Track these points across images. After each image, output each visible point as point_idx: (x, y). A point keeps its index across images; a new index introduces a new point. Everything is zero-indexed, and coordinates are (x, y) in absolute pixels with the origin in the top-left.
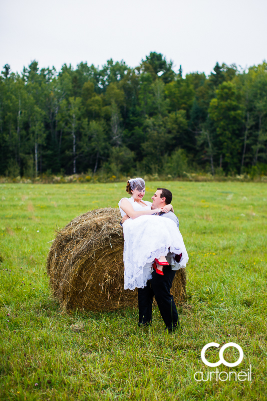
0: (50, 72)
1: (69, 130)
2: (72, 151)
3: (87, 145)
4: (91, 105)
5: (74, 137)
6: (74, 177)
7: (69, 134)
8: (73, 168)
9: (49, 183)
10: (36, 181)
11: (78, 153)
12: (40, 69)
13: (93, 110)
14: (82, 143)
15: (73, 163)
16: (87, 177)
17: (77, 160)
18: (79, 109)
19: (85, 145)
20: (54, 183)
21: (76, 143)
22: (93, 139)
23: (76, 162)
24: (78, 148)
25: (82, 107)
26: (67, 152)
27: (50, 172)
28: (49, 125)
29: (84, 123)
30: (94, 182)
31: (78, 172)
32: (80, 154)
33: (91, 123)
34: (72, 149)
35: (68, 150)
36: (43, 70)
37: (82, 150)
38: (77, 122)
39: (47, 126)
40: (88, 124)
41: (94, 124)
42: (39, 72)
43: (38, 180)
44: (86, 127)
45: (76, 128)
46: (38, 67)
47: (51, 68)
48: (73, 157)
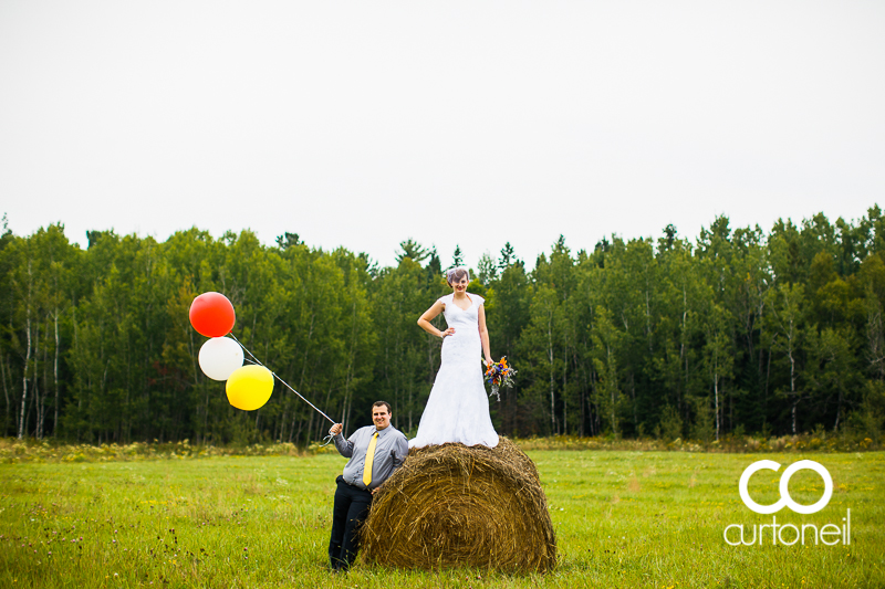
0: (751, 235)
1: (781, 349)
2: (790, 390)
3: (815, 377)
4: (825, 297)
5: (792, 360)
6: (786, 441)
7: (781, 355)
8: (792, 423)
9: (737, 451)
10: (712, 447)
11: (799, 393)
12: (733, 232)
13: (829, 306)
14: (805, 373)
15: (791, 414)
16: (814, 440)
17: (797, 406)
18: (801, 307)
19: (812, 377)
20: (746, 451)
21: (796, 374)
22: (827, 366)
23: (797, 411)
24: (801, 383)
25: (806, 301)
26: (778, 392)
27: (744, 431)
28: (744, 339)
29: (809, 334)
30: (826, 451)
31: (800, 431)
32: (803, 395)
33: (823, 333)
34: (790, 385)
35: (781, 388)
36: (739, 233)
37: (807, 387)
38: (797, 332)
39: (741, 341)
40: (819, 336)
41: (830, 335)
42: (730, 237)
43: (717, 445)
44: (814, 341)
45: (795, 345)
46: (728, 227)
47: (753, 229)
48: (791, 400)
